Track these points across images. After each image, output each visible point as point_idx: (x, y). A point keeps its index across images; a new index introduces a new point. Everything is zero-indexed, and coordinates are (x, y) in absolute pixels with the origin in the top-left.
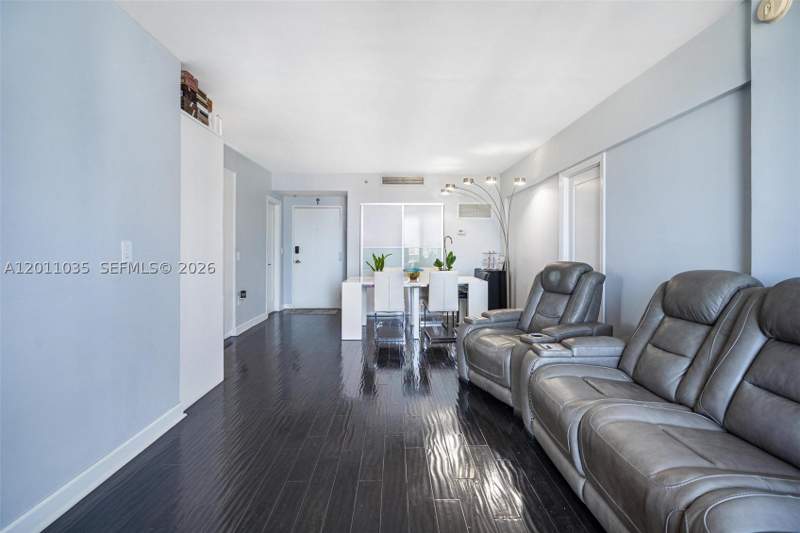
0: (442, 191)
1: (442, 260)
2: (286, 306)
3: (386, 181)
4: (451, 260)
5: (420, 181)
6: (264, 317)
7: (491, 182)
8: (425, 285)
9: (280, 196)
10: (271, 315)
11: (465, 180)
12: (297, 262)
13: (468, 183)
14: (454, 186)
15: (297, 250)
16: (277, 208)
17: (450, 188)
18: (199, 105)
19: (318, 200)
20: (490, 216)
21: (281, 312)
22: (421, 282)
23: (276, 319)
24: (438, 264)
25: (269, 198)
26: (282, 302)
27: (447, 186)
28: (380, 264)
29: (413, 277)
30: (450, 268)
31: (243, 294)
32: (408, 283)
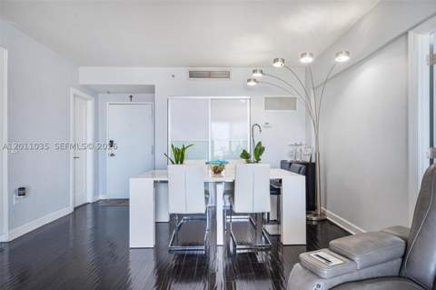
2: (101, 197)
3: (193, 75)
4: (259, 150)
5: (226, 75)
7: (307, 59)
8: (231, 181)
9: (95, 93)
11: (275, 61)
12: (112, 155)
13: (278, 64)
16: (90, 104)
17: (257, 74)
19: (131, 97)
20: (295, 109)
21: (95, 204)
22: (227, 176)
23: (89, 211)
24: (245, 155)
26: (96, 193)
29: (217, 171)
30: (258, 160)
31: (22, 192)
32: (211, 178)
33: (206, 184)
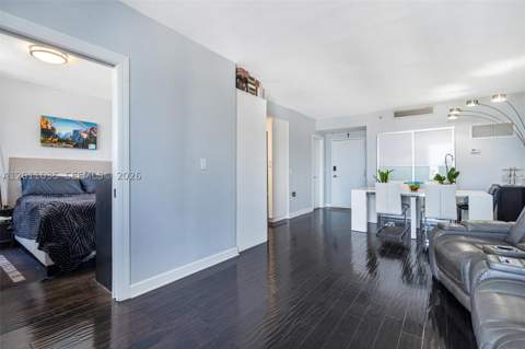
0: (449, 116)
1: (444, 174)
2: (328, 205)
3: (398, 114)
4: (453, 174)
5: (427, 110)
6: (311, 210)
7: (499, 100)
9: (323, 134)
10: (316, 210)
11: (468, 102)
12: (335, 176)
13: (473, 105)
14: (459, 110)
15: (335, 168)
16: (321, 142)
17: (455, 112)
18: (250, 85)
19: (348, 134)
21: (324, 209)
22: (420, 193)
23: (321, 212)
25: (313, 136)
26: (325, 202)
27: (451, 110)
28: (384, 178)
29: (414, 189)
30: (452, 182)
31: (294, 194)
32: (408, 192)
33: (403, 198)
